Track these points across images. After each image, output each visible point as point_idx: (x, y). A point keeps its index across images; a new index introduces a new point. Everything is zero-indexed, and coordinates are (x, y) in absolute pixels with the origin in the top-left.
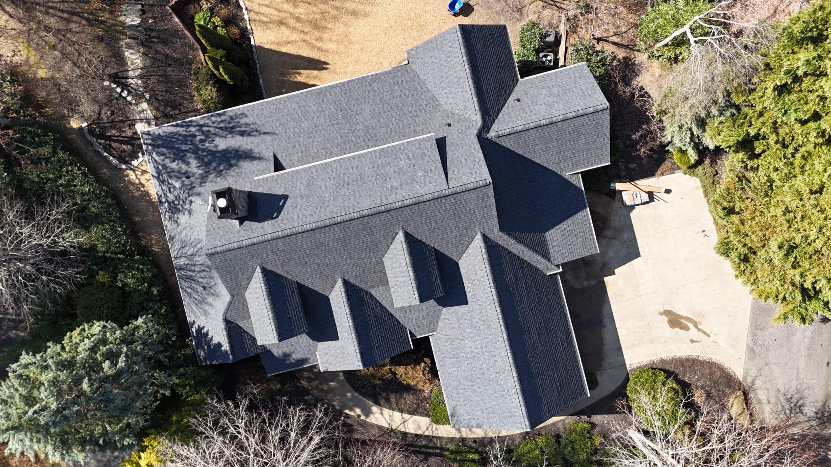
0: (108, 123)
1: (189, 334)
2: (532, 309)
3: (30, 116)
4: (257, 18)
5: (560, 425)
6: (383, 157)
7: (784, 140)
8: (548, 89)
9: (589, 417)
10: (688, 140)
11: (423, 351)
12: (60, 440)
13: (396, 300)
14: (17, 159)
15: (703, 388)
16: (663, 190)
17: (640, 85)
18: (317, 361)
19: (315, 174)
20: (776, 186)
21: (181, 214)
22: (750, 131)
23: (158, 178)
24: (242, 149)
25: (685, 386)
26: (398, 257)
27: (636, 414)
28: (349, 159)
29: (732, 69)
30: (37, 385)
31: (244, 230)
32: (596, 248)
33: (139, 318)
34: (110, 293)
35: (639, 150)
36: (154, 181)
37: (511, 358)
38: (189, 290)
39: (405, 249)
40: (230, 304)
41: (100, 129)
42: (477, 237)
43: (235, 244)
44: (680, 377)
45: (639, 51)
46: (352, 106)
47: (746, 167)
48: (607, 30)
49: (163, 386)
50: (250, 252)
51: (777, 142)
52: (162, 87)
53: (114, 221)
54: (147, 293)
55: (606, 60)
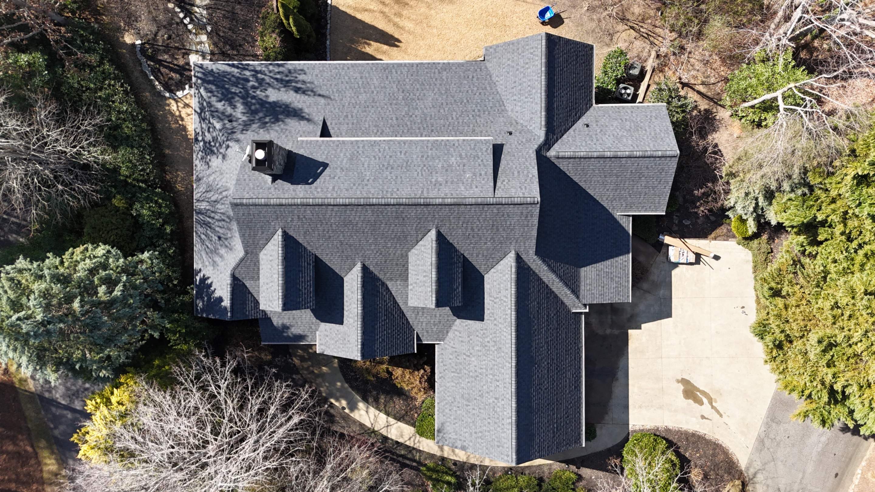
0: (162, 46)
1: (192, 282)
2: (548, 343)
3: (85, 19)
5: (546, 469)
6: (434, 149)
7: (850, 233)
8: (620, 121)
9: (578, 468)
10: (751, 209)
11: (425, 359)
12: (37, 354)
13: (412, 298)
14: (62, 59)
15: (701, 467)
16: (712, 255)
17: (716, 141)
18: (316, 341)
19: (361, 149)
20: (830, 278)
21: (215, 156)
22: (818, 215)
23: (200, 115)
24: (292, 106)
25: (684, 462)
26: (425, 255)
27: (627, 476)
28: (399, 142)
29: (816, 147)
30: (26, 292)
31: (275, 188)
32: (628, 296)
33: (146, 253)
34: (122, 220)
35: (698, 208)
36: (195, 117)
37: (514, 387)
38: (203, 237)
39: (434, 248)
40: (242, 260)
41: (153, 51)
42: (510, 254)
43: (263, 200)
44: (681, 450)
45: (723, 106)
46: (415, 90)
47: (803, 253)
48: (695, 77)
49: (154, 327)
50: (275, 212)
51: (842, 234)
52: (226, 23)
53: (144, 148)
54: (159, 229)
55: (686, 107)
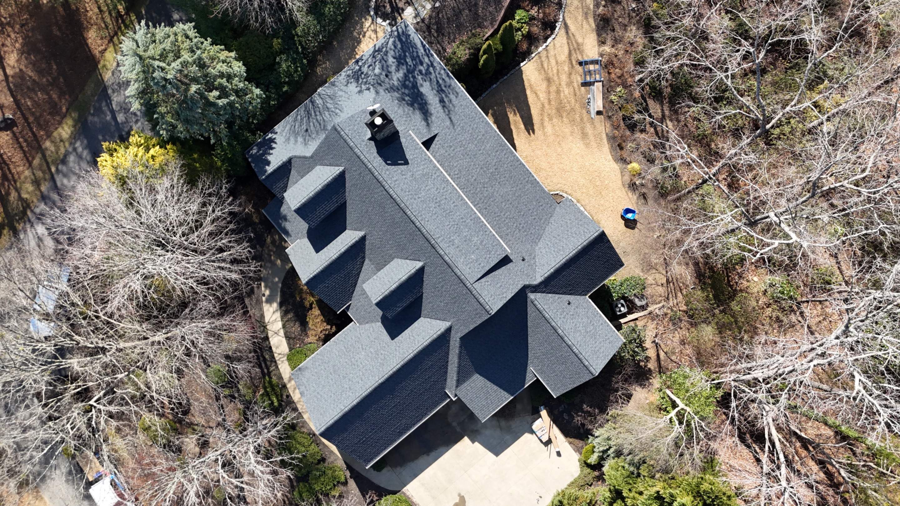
1: (265, 132)
2: (412, 391)
5: (332, 457)
6: (473, 221)
8: (589, 322)
9: (351, 477)
10: (602, 449)
11: (339, 322)
12: (145, 90)
13: (369, 284)
16: (558, 450)
17: (634, 392)
18: (292, 244)
19: (436, 176)
21: (356, 84)
23: (375, 51)
24: (429, 107)
26: (402, 270)
28: (460, 196)
31: (366, 145)
32: (484, 418)
33: (259, 89)
34: (267, 56)
35: (578, 416)
36: (372, 47)
38: (299, 117)
39: (411, 273)
40: (305, 157)
42: (447, 322)
43: (352, 143)
45: (661, 378)
46: (504, 176)
48: (666, 345)
49: (216, 135)
50: (351, 157)
52: (450, 13)
53: (325, 30)
54: (281, 83)
55: (637, 355)
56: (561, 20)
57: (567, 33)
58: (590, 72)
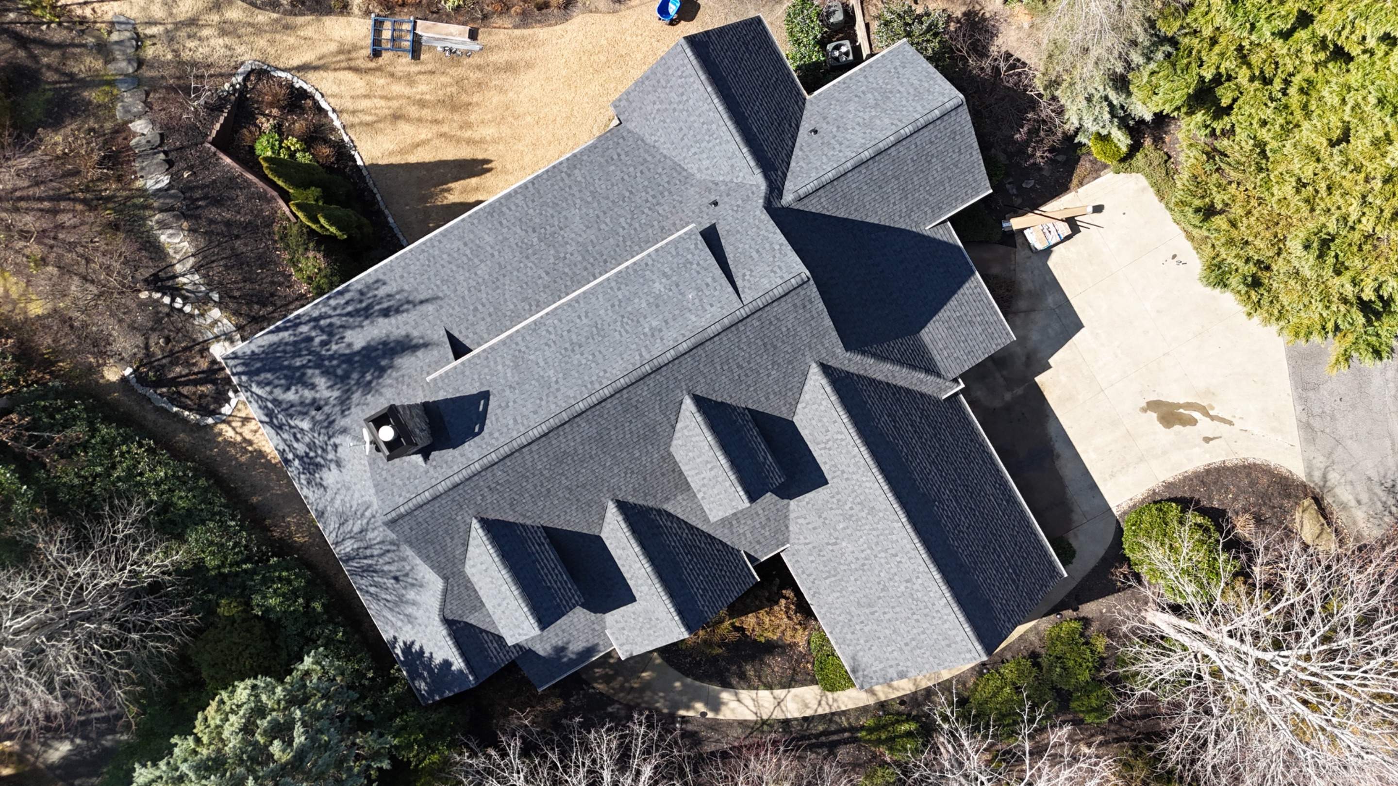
0: (164, 357)
1: (392, 660)
2: (934, 462)
3: (37, 382)
4: (356, 120)
5: (1032, 637)
6: (623, 286)
7: (1262, 71)
8: (857, 99)
9: (1076, 609)
10: (1107, 116)
11: (778, 581)
13: (710, 510)
14: (37, 458)
15: (1245, 510)
16: (1090, 209)
17: (1004, 50)
18: (612, 645)
19: (522, 344)
20: (1271, 150)
21: (325, 470)
22: (1203, 73)
23: (271, 424)
24: (392, 338)
25: (1217, 516)
26: (694, 439)
27: (1149, 583)
28: (569, 304)
31: (435, 467)
32: (1008, 334)
33: (306, 658)
34: (248, 631)
35: (1033, 155)
36: (266, 430)
38: (372, 590)
39: (702, 424)
40: (445, 592)
41: (156, 372)
42: (811, 371)
43: (427, 493)
44: (1205, 503)
46: (549, 218)
47: (1213, 133)
49: (376, 755)
50: (453, 500)
51: (1252, 79)
52: (234, 276)
53: (220, 513)
54: (305, 614)
55: (936, 26)
56: (289, 77)
57: (316, 68)
58: (393, 39)
